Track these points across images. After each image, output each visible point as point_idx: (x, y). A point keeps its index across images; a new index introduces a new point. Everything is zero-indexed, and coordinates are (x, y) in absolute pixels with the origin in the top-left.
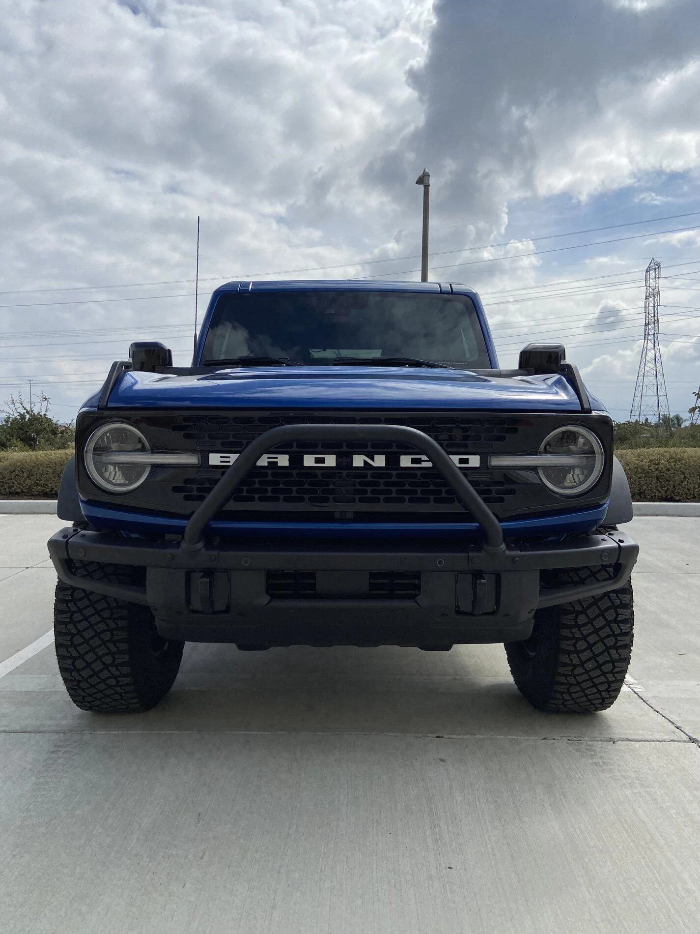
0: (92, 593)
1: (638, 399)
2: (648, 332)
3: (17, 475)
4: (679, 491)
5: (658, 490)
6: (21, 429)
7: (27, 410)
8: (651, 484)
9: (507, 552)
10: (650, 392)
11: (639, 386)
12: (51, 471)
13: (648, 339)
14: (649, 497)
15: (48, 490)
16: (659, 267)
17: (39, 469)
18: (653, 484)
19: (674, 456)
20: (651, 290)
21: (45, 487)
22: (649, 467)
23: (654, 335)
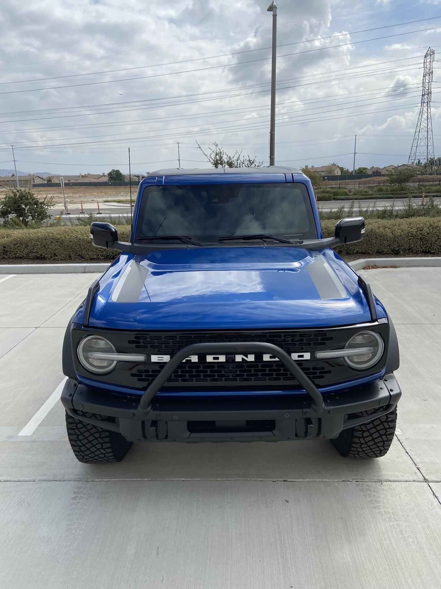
0: (86, 412)
1: (414, 148)
2: (424, 101)
3: (19, 246)
4: (434, 247)
5: (421, 246)
6: (15, 203)
7: (17, 190)
8: (416, 243)
9: (326, 407)
10: (422, 144)
11: (416, 139)
12: (39, 244)
13: (423, 106)
14: (415, 251)
15: (39, 255)
16: (434, 53)
17: (31, 242)
18: (418, 243)
19: (433, 224)
20: (427, 70)
21: (37, 254)
22: (416, 232)
23: (428, 102)
